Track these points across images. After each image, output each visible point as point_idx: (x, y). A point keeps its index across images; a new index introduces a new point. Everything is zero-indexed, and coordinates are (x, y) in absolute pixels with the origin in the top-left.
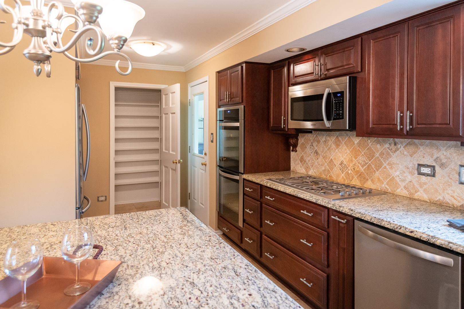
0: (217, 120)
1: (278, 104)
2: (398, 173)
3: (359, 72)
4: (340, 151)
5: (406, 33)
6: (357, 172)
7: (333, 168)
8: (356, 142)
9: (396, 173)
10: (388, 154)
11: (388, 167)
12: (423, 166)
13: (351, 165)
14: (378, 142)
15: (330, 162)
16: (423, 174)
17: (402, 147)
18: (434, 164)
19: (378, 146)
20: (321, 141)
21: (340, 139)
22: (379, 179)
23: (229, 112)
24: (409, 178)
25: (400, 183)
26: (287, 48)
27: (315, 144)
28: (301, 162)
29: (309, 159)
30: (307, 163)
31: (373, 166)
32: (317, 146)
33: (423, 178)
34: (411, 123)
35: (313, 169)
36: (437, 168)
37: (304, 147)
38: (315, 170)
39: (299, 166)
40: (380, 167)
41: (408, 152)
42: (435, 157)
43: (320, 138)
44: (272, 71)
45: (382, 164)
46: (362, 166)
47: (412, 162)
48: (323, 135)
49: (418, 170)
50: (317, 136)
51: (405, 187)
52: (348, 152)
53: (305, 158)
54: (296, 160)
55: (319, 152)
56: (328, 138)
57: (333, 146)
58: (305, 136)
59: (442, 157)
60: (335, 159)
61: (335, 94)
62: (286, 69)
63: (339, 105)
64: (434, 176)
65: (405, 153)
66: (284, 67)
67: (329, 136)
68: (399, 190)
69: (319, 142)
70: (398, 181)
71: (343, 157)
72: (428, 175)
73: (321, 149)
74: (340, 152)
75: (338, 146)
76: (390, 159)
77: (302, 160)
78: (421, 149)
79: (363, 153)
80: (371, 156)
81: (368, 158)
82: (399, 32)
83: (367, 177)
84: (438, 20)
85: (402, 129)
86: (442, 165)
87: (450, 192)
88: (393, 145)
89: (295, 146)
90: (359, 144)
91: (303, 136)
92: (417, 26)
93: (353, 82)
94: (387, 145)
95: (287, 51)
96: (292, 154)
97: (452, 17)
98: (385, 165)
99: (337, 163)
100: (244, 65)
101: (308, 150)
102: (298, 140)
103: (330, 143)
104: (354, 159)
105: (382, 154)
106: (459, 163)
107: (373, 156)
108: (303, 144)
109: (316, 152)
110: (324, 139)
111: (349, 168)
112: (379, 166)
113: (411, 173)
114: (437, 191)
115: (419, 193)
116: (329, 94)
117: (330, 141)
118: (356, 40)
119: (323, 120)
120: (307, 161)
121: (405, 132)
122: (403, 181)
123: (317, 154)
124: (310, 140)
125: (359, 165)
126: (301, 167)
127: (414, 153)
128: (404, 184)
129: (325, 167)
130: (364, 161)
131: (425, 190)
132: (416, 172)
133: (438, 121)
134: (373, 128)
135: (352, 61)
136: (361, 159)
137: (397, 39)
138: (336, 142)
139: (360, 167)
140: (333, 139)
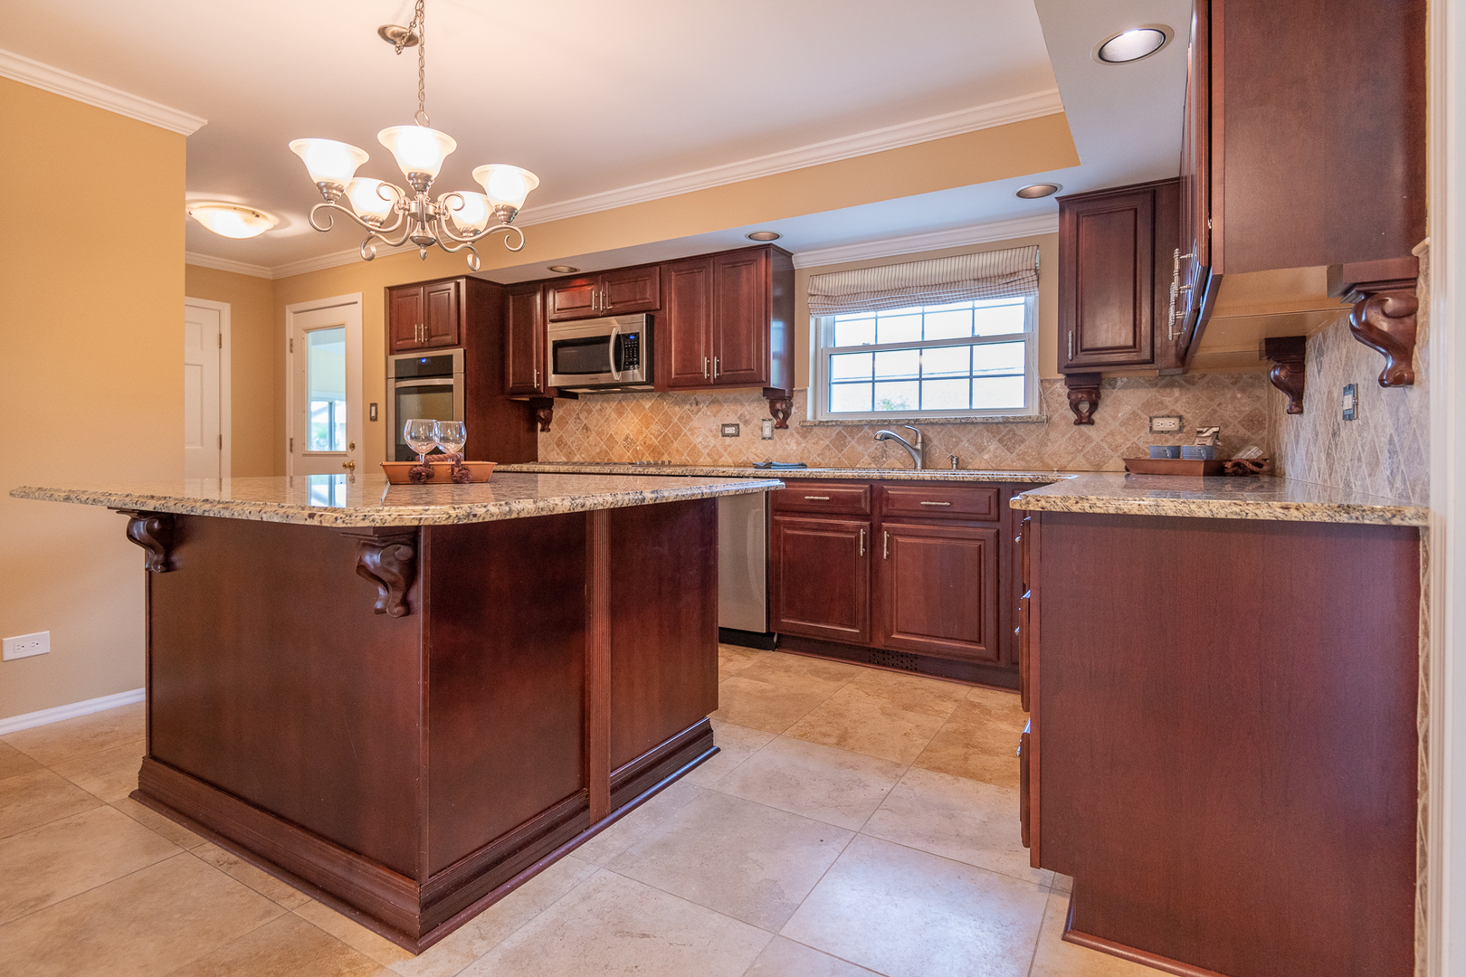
0: (387, 378)
1: (525, 351)
2: (700, 439)
3: (657, 310)
4: (624, 420)
5: (712, 270)
6: (649, 446)
7: (613, 447)
8: (647, 407)
9: (698, 440)
10: (689, 417)
11: (688, 434)
12: (728, 425)
13: (641, 438)
14: (677, 403)
15: (608, 439)
16: (728, 435)
17: (705, 407)
18: (738, 422)
19: (677, 408)
20: (594, 410)
21: (624, 404)
22: (678, 450)
23: (424, 361)
24: (713, 442)
25: (703, 451)
26: (551, 265)
27: (582, 416)
28: (558, 446)
29: (572, 439)
30: (569, 447)
31: (670, 435)
32: (586, 418)
33: (728, 439)
34: (718, 372)
35: (580, 455)
36: (741, 426)
37: (563, 422)
38: (583, 456)
39: (555, 452)
40: (679, 435)
41: (712, 412)
42: (739, 414)
43: (591, 405)
44: (511, 297)
45: (681, 430)
46: (656, 438)
47: (715, 424)
48: (597, 401)
49: (722, 431)
50: (586, 403)
51: (708, 454)
52: (636, 421)
53: (565, 439)
54: (549, 444)
55: (590, 426)
56: (606, 405)
57: (614, 415)
58: (565, 404)
59: (747, 413)
60: (616, 433)
61: (626, 336)
62: (539, 298)
63: (633, 351)
64: (738, 435)
65: (708, 413)
66: (535, 293)
67: (607, 401)
68: (701, 460)
69: (589, 412)
70: (701, 448)
71: (628, 429)
72: (732, 435)
73: (595, 422)
74: (624, 423)
75: (620, 414)
76: (691, 423)
77: (560, 443)
78: (725, 407)
79: (657, 420)
80: (667, 422)
81: (664, 425)
82: (704, 268)
83: (663, 451)
84: (743, 262)
85: (709, 378)
86: (746, 422)
87: (753, 450)
88: (694, 405)
89: (547, 422)
90: (652, 408)
91: (563, 404)
92: (723, 264)
93: (651, 321)
94: (688, 407)
95: (551, 269)
96: (541, 436)
97: (754, 260)
98: (685, 431)
99: (620, 439)
100: (463, 282)
101: (571, 426)
102: (552, 412)
103: (609, 411)
104: (644, 429)
105: (681, 418)
106: (762, 418)
107: (671, 422)
108: (562, 418)
109: (586, 428)
110: (598, 407)
111: (638, 443)
112: (677, 435)
113: (715, 436)
114: (741, 451)
115: (723, 458)
116: (618, 336)
117: (609, 409)
118: (653, 268)
119: (610, 371)
120: (569, 443)
121: (712, 381)
122: (706, 447)
123: (587, 430)
124: (574, 411)
125: (652, 437)
126: (558, 454)
127: (718, 412)
128: (707, 451)
129: (601, 447)
130: (659, 431)
131: (729, 454)
132: (720, 434)
133: (744, 367)
134: (675, 378)
135: (648, 296)
136: (654, 428)
137: (702, 275)
138: (617, 409)
139: (653, 439)
140: (614, 405)
